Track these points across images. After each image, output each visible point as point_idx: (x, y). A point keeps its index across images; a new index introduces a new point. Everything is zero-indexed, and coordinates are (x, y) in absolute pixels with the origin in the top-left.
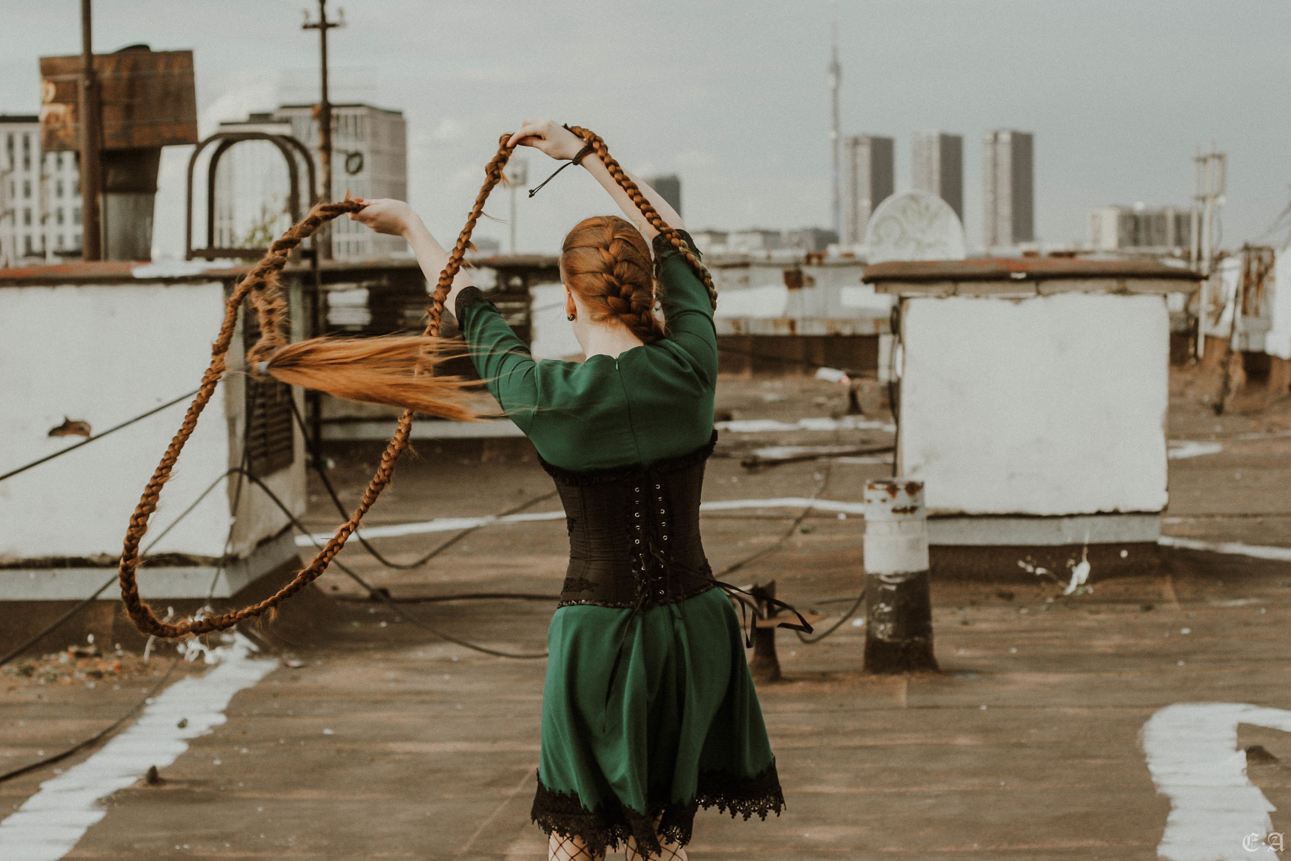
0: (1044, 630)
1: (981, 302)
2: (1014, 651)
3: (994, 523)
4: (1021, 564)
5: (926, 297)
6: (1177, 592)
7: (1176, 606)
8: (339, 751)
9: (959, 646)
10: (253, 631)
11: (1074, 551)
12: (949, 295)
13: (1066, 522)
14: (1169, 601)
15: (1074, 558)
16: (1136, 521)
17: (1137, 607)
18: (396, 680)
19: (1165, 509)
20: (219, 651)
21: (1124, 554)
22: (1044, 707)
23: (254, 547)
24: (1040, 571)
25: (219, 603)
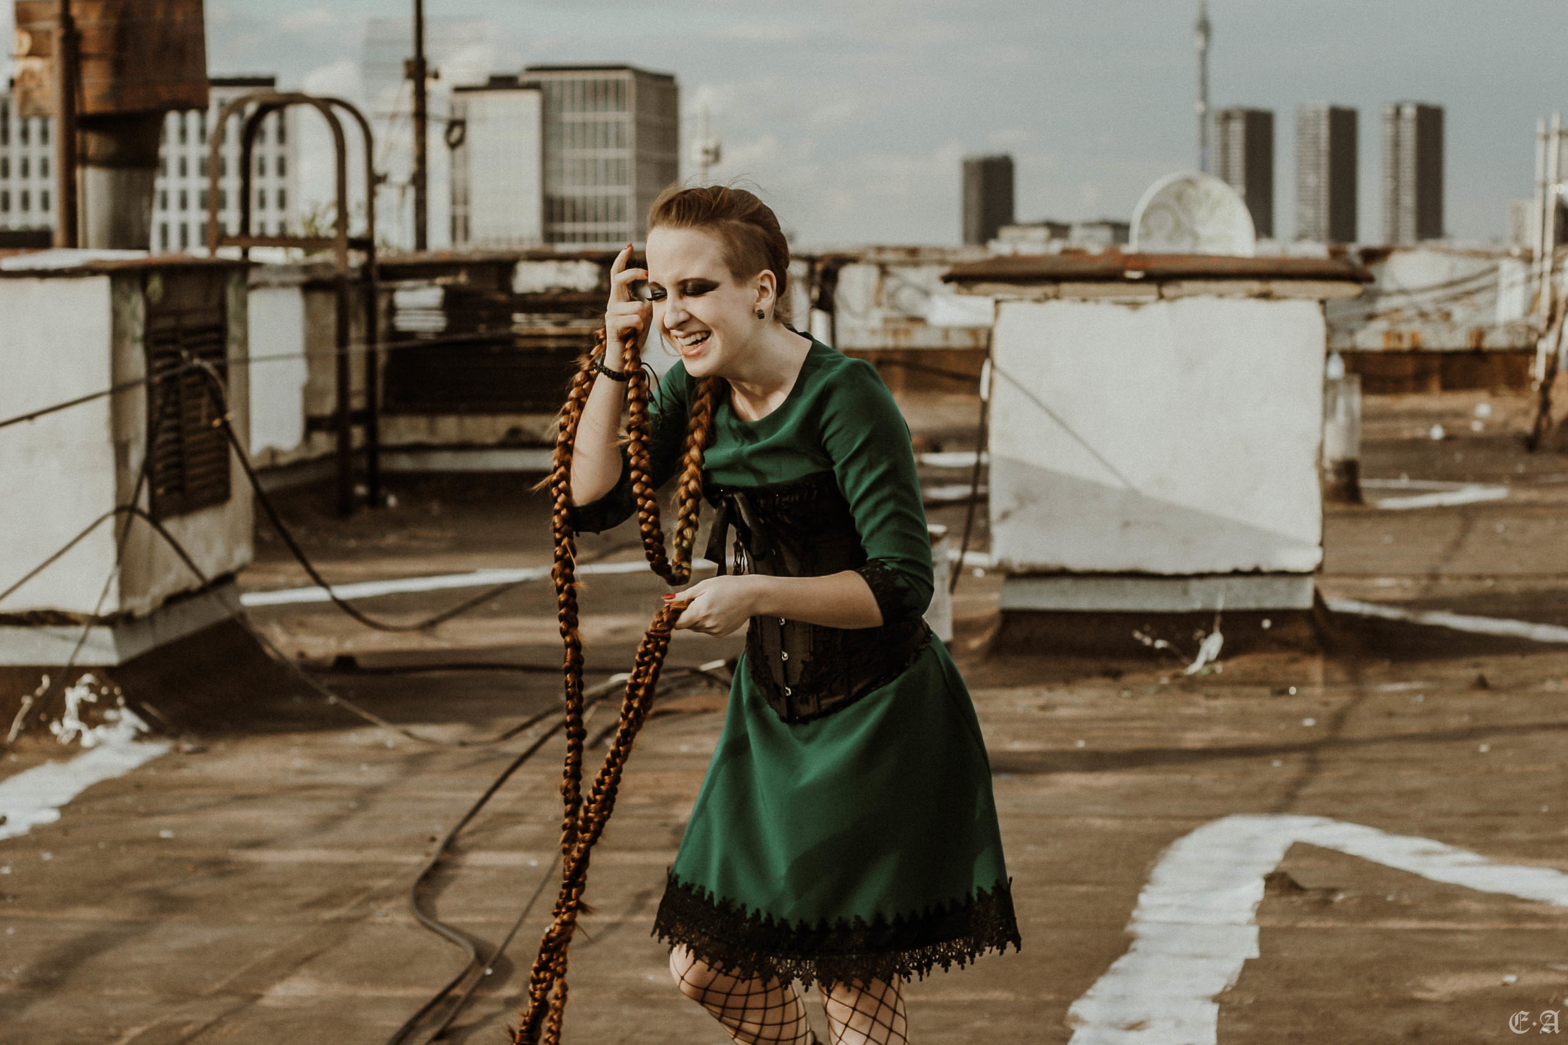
0: (1134, 718)
1: (1089, 307)
2: (1081, 744)
3: (1103, 583)
4: (1137, 635)
5: (1021, 300)
6: (1326, 673)
7: (1318, 691)
8: (161, 859)
9: (1016, 736)
10: (147, 707)
11: (1204, 620)
12: (1047, 298)
13: (1195, 584)
14: (1312, 684)
15: (1204, 629)
16: (1281, 584)
17: (1266, 691)
18: (302, 772)
19: (1319, 570)
20: (100, 731)
21: (1266, 624)
22: (1067, 817)
23: (160, 602)
24: (1160, 644)
25: (106, 673)
